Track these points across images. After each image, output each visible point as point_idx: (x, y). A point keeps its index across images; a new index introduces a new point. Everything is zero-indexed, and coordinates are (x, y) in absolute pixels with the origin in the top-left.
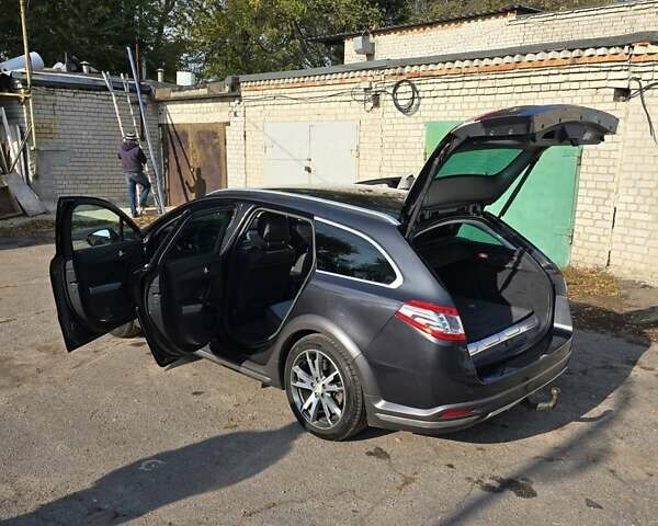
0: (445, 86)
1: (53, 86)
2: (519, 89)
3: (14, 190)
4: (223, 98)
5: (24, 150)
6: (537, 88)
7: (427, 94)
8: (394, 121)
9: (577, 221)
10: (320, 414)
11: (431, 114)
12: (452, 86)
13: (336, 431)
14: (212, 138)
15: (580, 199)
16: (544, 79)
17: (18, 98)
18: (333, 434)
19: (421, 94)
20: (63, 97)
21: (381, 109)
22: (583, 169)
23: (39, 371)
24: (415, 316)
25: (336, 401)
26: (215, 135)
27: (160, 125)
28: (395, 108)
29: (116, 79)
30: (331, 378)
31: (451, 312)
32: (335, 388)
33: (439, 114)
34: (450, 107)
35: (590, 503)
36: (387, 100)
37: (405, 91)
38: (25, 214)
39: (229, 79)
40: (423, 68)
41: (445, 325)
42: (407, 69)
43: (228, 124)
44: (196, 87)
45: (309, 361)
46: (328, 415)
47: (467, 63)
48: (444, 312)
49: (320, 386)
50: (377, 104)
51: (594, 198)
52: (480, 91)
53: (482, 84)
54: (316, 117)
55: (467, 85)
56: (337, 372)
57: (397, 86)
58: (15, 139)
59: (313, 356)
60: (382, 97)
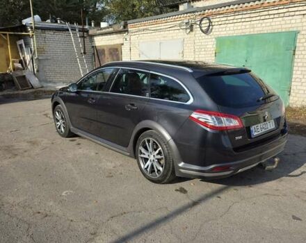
0: (225, 19)
1: (44, 29)
2: (263, 18)
3: (28, 77)
4: (120, 32)
5: (32, 59)
6: (272, 16)
7: (217, 23)
8: (200, 38)
9: (293, 83)
10: (152, 171)
11: (218, 33)
12: (229, 18)
13: (160, 179)
14: (115, 51)
15: (294, 72)
16: (276, 12)
17: (29, 35)
18: (159, 180)
19: (213, 24)
20: (49, 34)
21: (194, 33)
22: (296, 57)
23: (25, 151)
24: (199, 118)
25: (160, 163)
26: (117, 50)
27: (93, 47)
28: (201, 32)
29: (72, 26)
30: (157, 152)
31: (218, 115)
32: (159, 157)
33: (222, 33)
34: (228, 29)
35: (294, 218)
36: (196, 28)
37: (205, 22)
38: (32, 88)
39: (123, 23)
40: (214, 10)
41: (214, 122)
42: (206, 11)
43: (123, 44)
44: (108, 28)
45: (147, 144)
46: (156, 171)
47: (236, 6)
48: (214, 115)
49: (152, 156)
50: (192, 30)
51: (302, 71)
52: (243, 20)
53: (244, 16)
54: (162, 39)
55: (237, 17)
56: (160, 148)
57: (201, 20)
58: (28, 53)
59: (149, 141)
60: (195, 26)
